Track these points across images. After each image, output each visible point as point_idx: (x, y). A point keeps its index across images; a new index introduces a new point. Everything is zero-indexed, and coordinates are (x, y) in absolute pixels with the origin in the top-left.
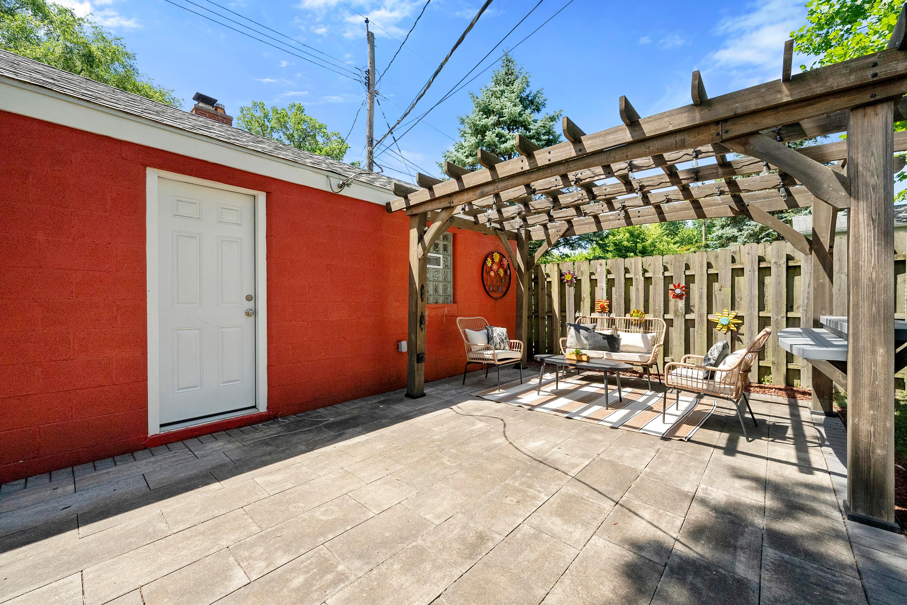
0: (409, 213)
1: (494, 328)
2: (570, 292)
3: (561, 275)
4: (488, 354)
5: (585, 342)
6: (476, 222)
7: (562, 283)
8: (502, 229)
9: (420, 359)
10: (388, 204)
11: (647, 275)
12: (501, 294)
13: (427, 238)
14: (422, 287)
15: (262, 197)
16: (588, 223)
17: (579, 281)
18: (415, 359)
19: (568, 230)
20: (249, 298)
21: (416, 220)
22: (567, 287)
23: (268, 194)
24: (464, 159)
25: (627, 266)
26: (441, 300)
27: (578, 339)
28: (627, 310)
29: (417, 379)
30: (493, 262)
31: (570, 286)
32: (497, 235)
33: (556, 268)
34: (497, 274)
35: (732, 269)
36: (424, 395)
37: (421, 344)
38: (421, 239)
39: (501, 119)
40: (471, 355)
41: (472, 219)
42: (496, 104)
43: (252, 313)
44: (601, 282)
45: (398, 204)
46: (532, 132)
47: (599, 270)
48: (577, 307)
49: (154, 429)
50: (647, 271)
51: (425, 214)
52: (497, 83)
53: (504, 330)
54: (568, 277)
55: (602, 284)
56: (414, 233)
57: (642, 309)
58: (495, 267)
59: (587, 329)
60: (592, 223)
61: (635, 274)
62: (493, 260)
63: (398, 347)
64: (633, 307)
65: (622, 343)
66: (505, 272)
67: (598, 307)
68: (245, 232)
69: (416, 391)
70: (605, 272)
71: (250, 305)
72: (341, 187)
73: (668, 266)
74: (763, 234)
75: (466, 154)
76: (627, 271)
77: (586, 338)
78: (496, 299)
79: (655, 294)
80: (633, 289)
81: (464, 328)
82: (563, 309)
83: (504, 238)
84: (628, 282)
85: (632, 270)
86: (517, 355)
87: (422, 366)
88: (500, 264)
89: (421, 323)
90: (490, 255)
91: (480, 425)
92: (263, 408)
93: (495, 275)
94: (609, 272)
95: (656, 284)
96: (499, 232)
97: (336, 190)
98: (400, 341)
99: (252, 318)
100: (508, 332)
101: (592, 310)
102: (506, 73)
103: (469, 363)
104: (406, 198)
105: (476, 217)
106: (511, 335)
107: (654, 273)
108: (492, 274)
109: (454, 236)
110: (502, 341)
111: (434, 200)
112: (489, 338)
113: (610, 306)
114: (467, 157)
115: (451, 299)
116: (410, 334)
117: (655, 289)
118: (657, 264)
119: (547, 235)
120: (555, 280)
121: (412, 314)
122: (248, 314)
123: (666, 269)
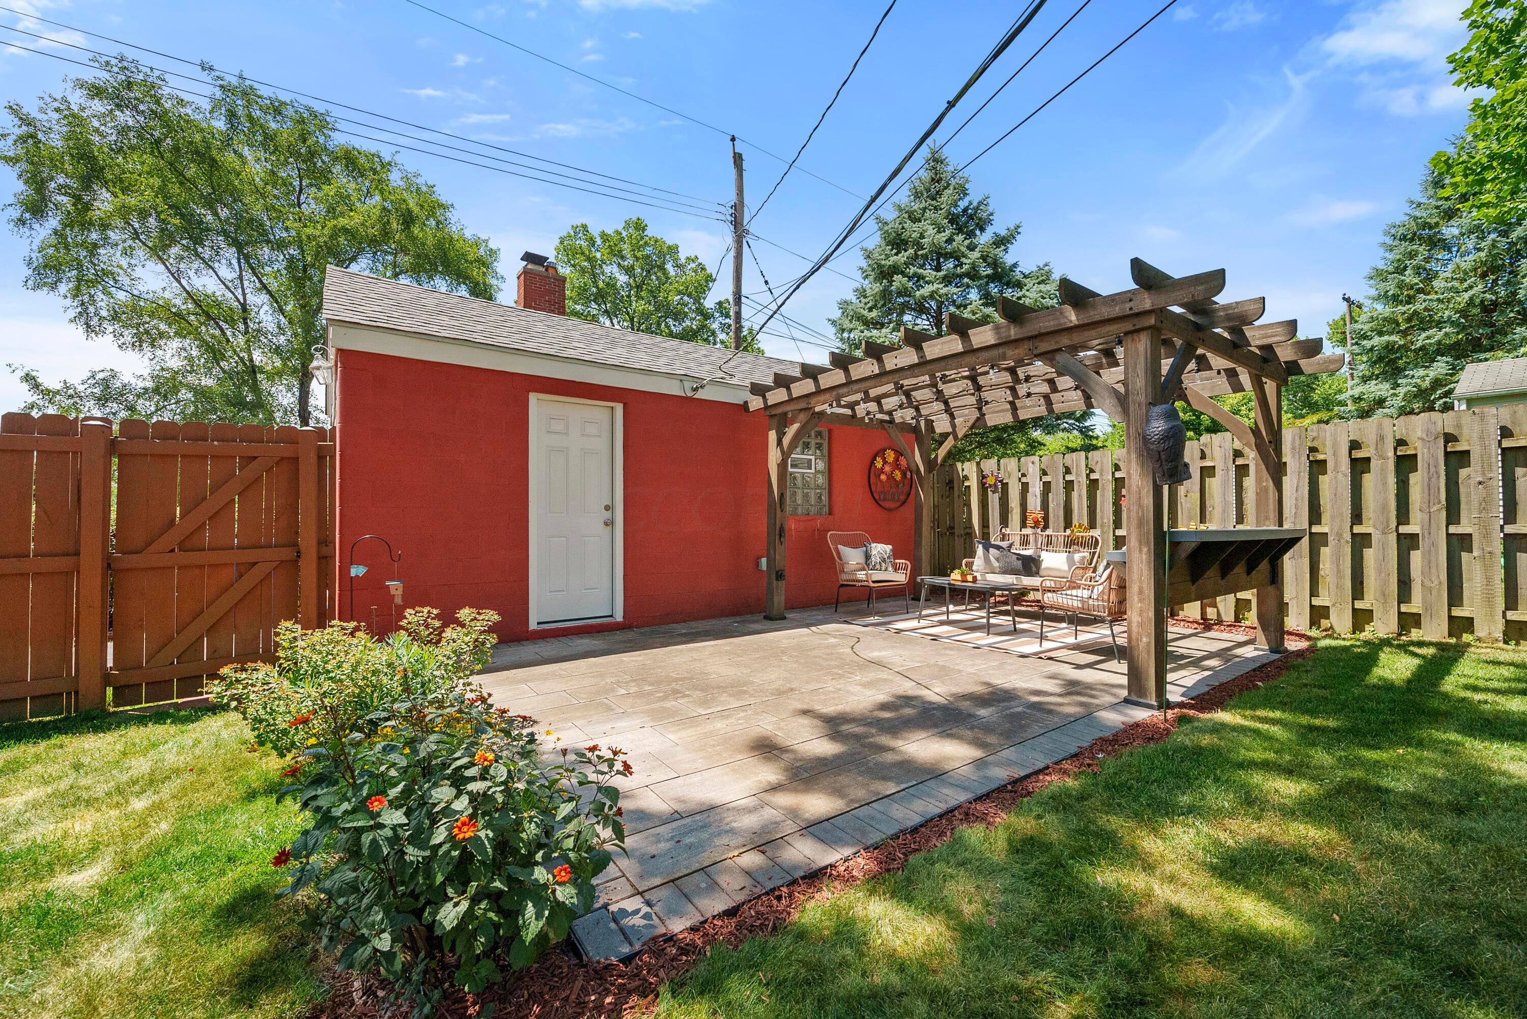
0: (768, 413)
1: (873, 545)
2: (994, 499)
3: (982, 477)
4: (861, 575)
5: (996, 564)
6: (854, 416)
7: (983, 489)
8: (892, 422)
9: (780, 576)
10: (746, 403)
11: (1093, 476)
12: (898, 504)
13: (786, 441)
14: (782, 496)
15: (619, 408)
16: (1002, 411)
17: (1005, 486)
18: (774, 576)
19: (978, 419)
20: (607, 508)
21: (775, 422)
22: (990, 493)
23: (625, 404)
24: (865, 313)
25: (1068, 464)
26: (813, 510)
27: (987, 560)
28: (1068, 524)
29: (776, 599)
30: (885, 462)
31: (994, 492)
32: (884, 429)
33: (975, 469)
34: (890, 477)
35: (1201, 468)
36: (785, 618)
37: (781, 561)
38: (779, 442)
39: (920, 253)
40: (844, 577)
41: (848, 412)
42: (912, 230)
43: (609, 523)
44: (1034, 486)
45: (756, 403)
46: (966, 267)
47: (1031, 470)
48: (1004, 522)
49: (533, 626)
50: (1092, 471)
51: (786, 414)
52: (917, 195)
53: (888, 548)
54: (991, 481)
55: (1036, 489)
56: (772, 436)
57: (1085, 523)
58: (887, 468)
59: (998, 548)
60: (1007, 410)
61: (1078, 475)
62: (884, 459)
63: (757, 564)
64: (1075, 522)
65: (1044, 565)
66: (904, 474)
67: (1030, 522)
68: (602, 444)
69: (775, 613)
70: (1038, 473)
71: (608, 515)
72: (695, 390)
73: (1121, 464)
74: (1439, 392)
75: (869, 305)
76: (1068, 471)
77: (997, 560)
78: (889, 510)
79: (1102, 502)
80: (1075, 494)
81: (836, 543)
82: (985, 524)
83: (895, 433)
84: (1069, 486)
85: (1074, 471)
86: (901, 578)
87: (782, 584)
88: (896, 465)
89: (780, 536)
90: (881, 453)
91: (833, 640)
92: (619, 617)
93: (888, 478)
94: (1045, 473)
95: (1104, 489)
96: (886, 425)
97: (690, 394)
98: (760, 558)
99: (610, 528)
100: (892, 550)
101: (1024, 525)
102: (933, 179)
103: (843, 585)
104: (764, 397)
105: (853, 410)
106: (896, 554)
107: (1101, 474)
108: (883, 477)
109: (830, 431)
110: (884, 560)
111: (791, 400)
112: (868, 557)
113: (1046, 519)
114: (870, 310)
115: (826, 510)
116: (768, 550)
117: (1103, 495)
118: (1105, 461)
119: (954, 426)
120: (973, 483)
121: (772, 524)
122: (606, 524)
123: (1117, 468)
